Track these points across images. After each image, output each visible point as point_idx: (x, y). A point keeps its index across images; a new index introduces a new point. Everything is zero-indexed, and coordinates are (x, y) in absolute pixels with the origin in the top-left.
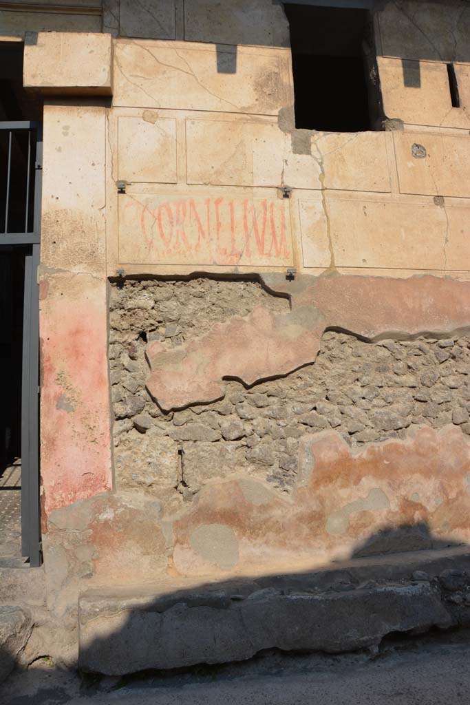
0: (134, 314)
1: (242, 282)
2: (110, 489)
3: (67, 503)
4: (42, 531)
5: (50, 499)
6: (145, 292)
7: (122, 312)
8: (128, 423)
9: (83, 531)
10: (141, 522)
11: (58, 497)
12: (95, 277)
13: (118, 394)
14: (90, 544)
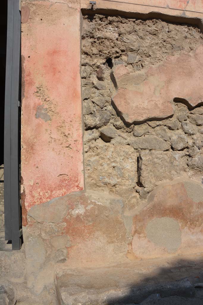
0: (102, 42)
1: (186, 26)
2: (82, 189)
3: (44, 200)
4: (23, 224)
5: (29, 196)
6: (110, 27)
7: (92, 40)
8: (96, 133)
9: (58, 224)
10: (107, 217)
11: (36, 195)
12: (71, 8)
13: (89, 108)
14: (64, 234)
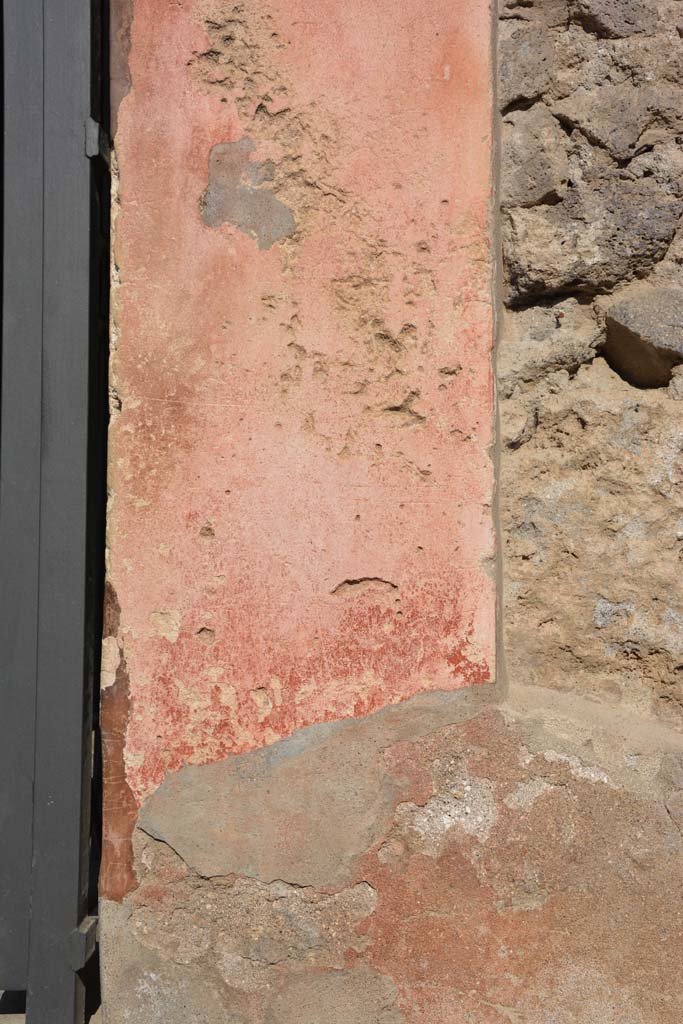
2: (480, 676)
3: (245, 736)
4: (104, 884)
5: (151, 710)
8: (577, 327)
9: (324, 894)
10: (639, 865)
11: (197, 704)
13: (538, 161)
14: (361, 965)
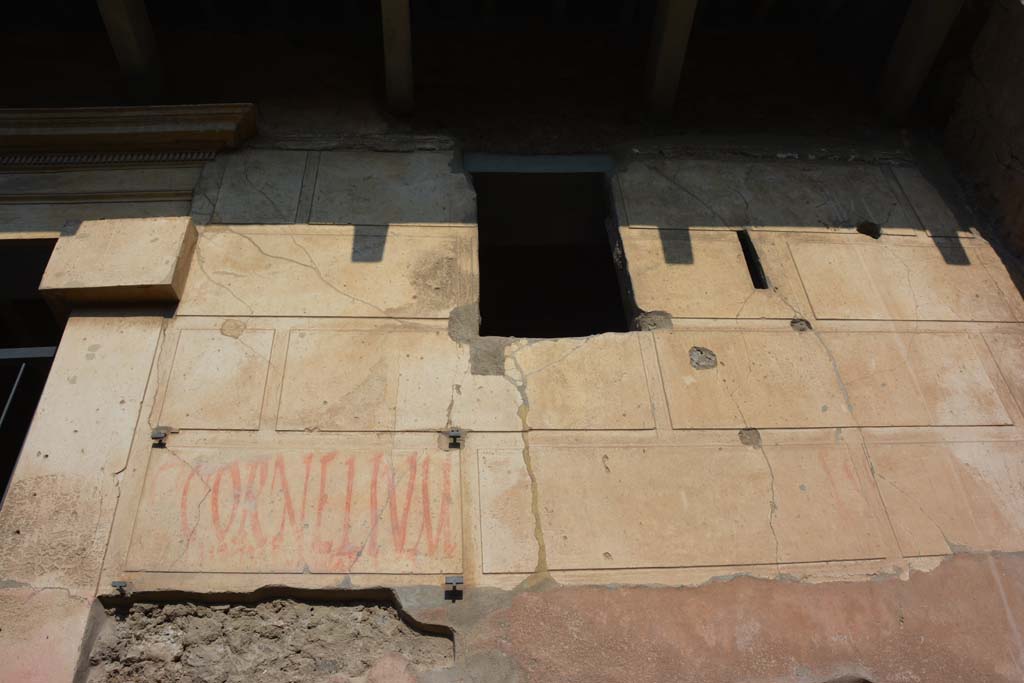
0: (137, 670)
1: (361, 607)
6: (169, 628)
12: (73, 597)
